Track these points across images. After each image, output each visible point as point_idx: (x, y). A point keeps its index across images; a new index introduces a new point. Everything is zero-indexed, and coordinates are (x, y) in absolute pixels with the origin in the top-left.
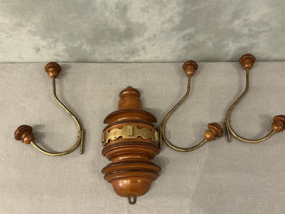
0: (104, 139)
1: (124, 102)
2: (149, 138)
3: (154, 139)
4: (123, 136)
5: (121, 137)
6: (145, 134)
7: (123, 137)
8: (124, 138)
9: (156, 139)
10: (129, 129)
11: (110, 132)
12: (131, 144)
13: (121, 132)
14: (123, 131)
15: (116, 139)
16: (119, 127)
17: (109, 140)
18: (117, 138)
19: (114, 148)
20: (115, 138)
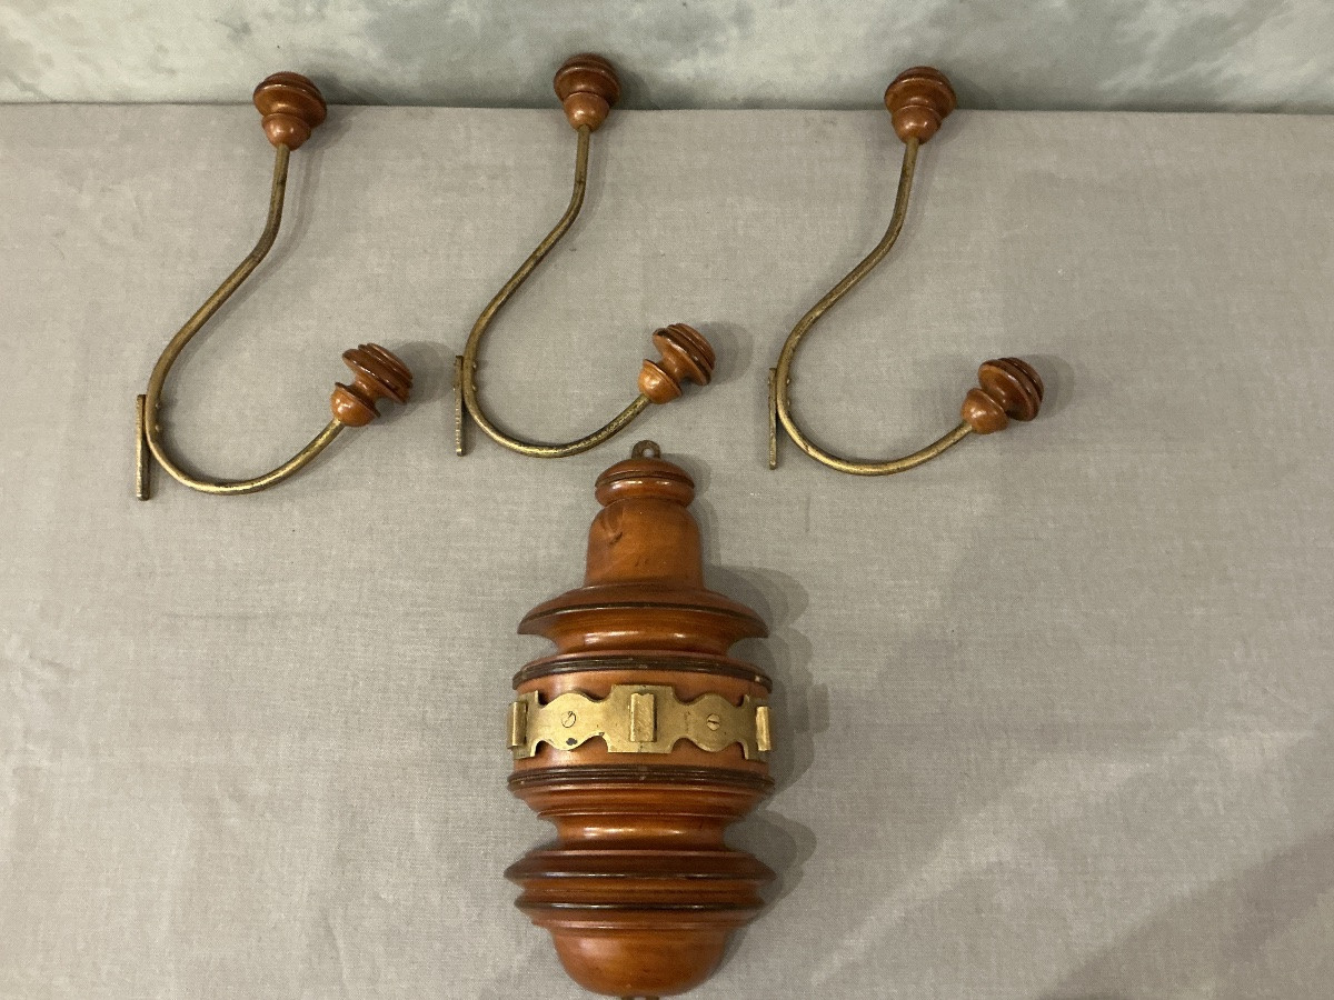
0: (518, 735)
1: (618, 538)
2: (730, 746)
3: (754, 745)
4: (606, 737)
5: (596, 741)
6: (712, 726)
7: (609, 745)
8: (613, 747)
9: (762, 743)
10: (636, 706)
11: (550, 706)
12: (643, 778)
13: (599, 717)
14: (608, 715)
15: (574, 746)
16: (589, 687)
17: (542, 746)
18: (580, 743)
19: (563, 788)
20: (571, 741)
